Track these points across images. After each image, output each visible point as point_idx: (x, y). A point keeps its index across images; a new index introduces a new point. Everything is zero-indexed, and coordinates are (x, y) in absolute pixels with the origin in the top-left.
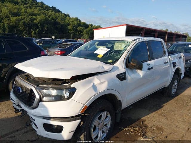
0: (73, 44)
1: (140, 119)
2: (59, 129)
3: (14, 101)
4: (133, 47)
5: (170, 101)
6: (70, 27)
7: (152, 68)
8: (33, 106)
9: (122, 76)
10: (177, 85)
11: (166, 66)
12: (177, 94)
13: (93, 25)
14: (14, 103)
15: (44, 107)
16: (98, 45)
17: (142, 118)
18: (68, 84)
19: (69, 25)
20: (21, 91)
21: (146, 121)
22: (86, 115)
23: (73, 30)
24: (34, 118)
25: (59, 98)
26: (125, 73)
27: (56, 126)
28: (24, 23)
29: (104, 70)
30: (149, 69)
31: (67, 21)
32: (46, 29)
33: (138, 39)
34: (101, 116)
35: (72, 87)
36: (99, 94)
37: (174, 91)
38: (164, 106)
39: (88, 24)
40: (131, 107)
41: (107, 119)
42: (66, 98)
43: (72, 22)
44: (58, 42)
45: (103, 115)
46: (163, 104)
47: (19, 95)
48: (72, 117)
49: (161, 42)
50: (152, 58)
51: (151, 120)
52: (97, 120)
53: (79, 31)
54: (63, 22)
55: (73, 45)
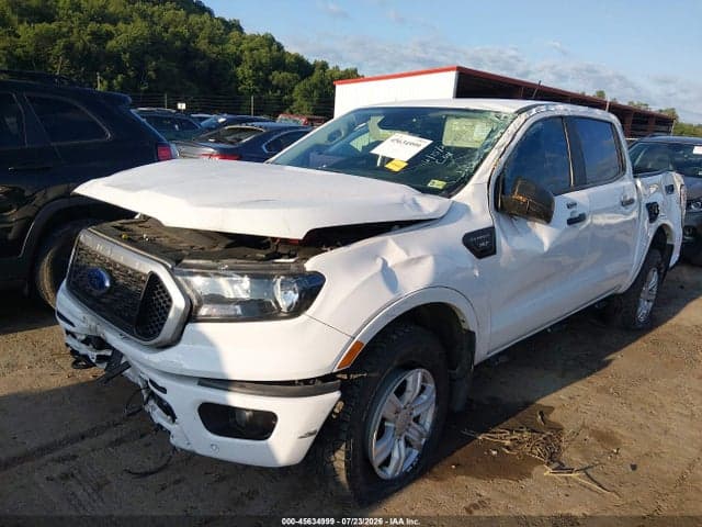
0: (266, 128)
1: (532, 403)
2: (262, 425)
3: (72, 324)
4: (520, 134)
5: (633, 346)
6: (243, 71)
7: (581, 218)
8: (159, 339)
9: (480, 241)
10: (655, 290)
11: (627, 215)
12: (653, 322)
13: (331, 67)
14: (68, 332)
15: (205, 340)
16: (382, 125)
17: (539, 398)
18: (292, 260)
19: (238, 61)
20: (107, 284)
21: (556, 411)
22: (355, 376)
23: (256, 83)
24: (161, 381)
25: (259, 310)
26: (490, 231)
27: (247, 414)
28: (69, 48)
29: (420, 213)
30: (571, 222)
31: (231, 48)
32: (154, 76)
33: (535, 106)
34: (405, 382)
35: (308, 269)
36: (405, 302)
37: (644, 308)
38: (610, 361)
39: (312, 62)
40: (503, 359)
41: (424, 397)
42: (284, 310)
43: (252, 50)
44: (202, 123)
45: (410, 380)
46: (607, 355)
47: (97, 300)
48: (306, 382)
49: (611, 123)
50: (581, 184)
51: (574, 408)
52: (392, 396)
53: (277, 87)
54: (216, 49)
55: (269, 135)
